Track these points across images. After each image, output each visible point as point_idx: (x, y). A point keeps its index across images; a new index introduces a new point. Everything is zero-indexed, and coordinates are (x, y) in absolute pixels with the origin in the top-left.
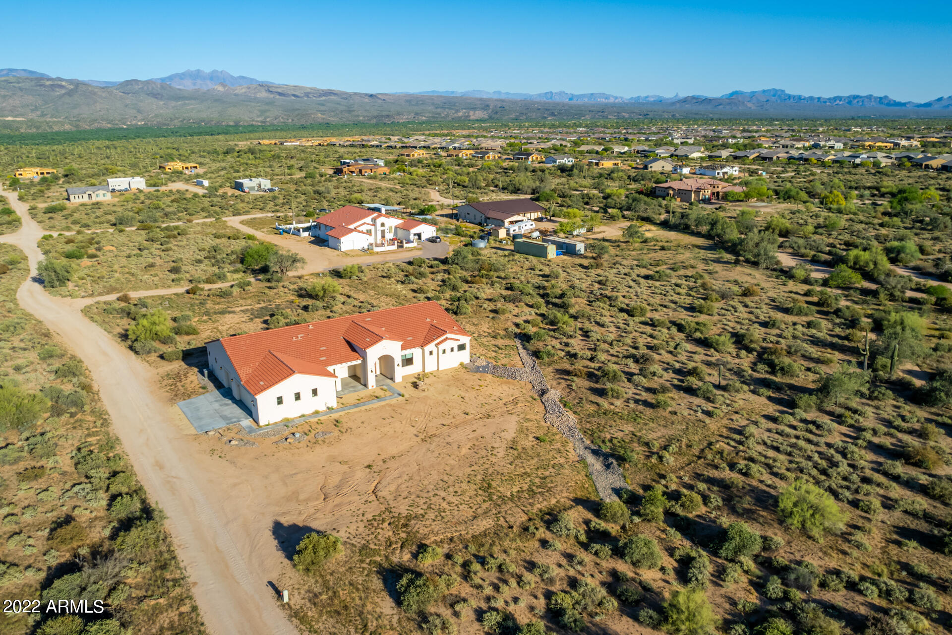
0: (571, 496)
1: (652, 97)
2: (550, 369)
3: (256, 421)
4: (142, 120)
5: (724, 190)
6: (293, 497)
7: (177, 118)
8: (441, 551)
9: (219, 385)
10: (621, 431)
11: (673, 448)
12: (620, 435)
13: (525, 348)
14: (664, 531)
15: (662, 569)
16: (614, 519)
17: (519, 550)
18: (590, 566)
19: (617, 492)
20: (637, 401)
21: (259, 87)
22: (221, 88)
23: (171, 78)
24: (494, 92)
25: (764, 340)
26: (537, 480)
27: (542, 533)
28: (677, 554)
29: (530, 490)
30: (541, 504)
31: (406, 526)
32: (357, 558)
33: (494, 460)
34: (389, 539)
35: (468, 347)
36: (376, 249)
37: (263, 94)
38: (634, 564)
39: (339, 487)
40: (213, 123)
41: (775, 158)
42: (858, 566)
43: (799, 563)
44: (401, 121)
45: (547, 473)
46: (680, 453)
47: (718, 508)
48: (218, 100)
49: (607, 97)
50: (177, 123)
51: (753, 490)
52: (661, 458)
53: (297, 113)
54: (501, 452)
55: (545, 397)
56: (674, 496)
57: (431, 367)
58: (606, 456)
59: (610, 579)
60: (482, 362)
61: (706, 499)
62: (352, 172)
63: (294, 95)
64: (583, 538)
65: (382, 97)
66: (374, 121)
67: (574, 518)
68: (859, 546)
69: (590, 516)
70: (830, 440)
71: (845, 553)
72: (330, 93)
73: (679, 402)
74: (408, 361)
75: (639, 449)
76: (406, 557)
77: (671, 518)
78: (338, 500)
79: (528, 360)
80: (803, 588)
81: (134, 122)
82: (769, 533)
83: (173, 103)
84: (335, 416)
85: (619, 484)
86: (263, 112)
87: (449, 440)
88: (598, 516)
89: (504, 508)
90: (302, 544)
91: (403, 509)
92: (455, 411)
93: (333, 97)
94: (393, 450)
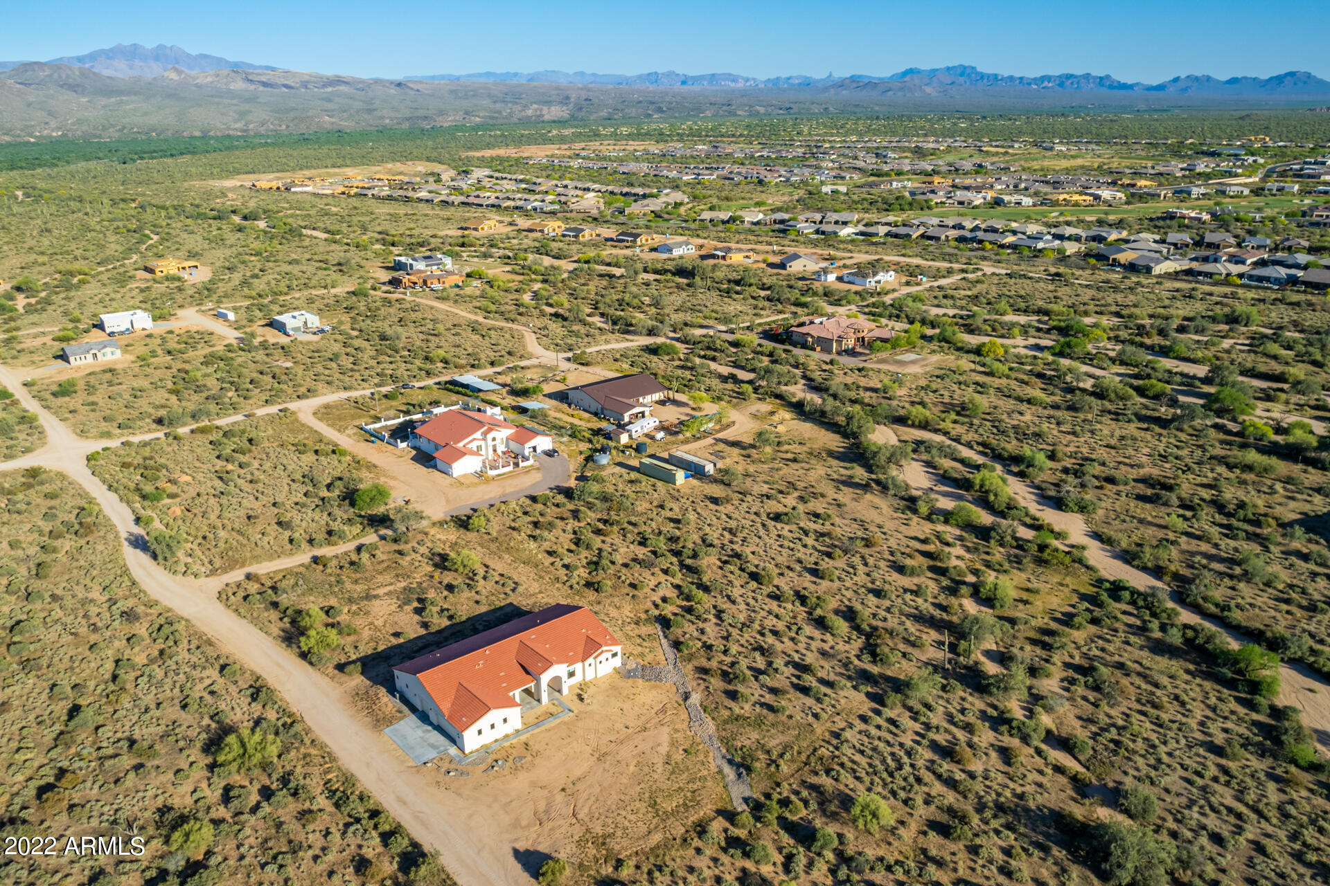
0: (714, 808)
1: (797, 78)
2: (690, 667)
3: (462, 749)
4: (58, 129)
5: (870, 335)
6: (516, 824)
7: (113, 126)
8: (632, 863)
9: (413, 709)
10: (749, 738)
11: (787, 756)
12: (747, 743)
13: (666, 637)
14: (777, 833)
15: (774, 864)
16: (743, 826)
17: (682, 858)
18: (728, 867)
19: (746, 800)
20: (762, 705)
21: (232, 75)
22: (173, 76)
23: (93, 57)
24: (576, 74)
25: (874, 615)
26: (689, 794)
27: (696, 842)
28: (785, 851)
29: (685, 804)
30: (693, 818)
31: (604, 844)
32: (578, 873)
33: (656, 776)
34: (595, 856)
35: (619, 654)
36: (492, 473)
37: (239, 85)
38: (757, 862)
39: (546, 812)
40: (169, 133)
41: (943, 237)
42: (896, 853)
43: (860, 854)
44: (446, 125)
45: (695, 787)
46: (792, 760)
47: (815, 811)
48: (173, 94)
49: (734, 79)
50: (113, 134)
51: (841, 793)
52: (778, 766)
53: (292, 115)
54: (660, 768)
55: (688, 702)
56: (785, 803)
57: (590, 675)
58: (739, 766)
59: (741, 874)
60: (632, 665)
61: (806, 803)
62: (415, 283)
63: (286, 86)
64: (723, 844)
65: (416, 87)
66: (406, 125)
67: (717, 826)
68: (900, 838)
69: (727, 825)
70: (902, 740)
71: (889, 844)
72: (338, 81)
73: (794, 704)
74: (571, 674)
75: (762, 756)
76: (610, 870)
77: (782, 821)
78: (550, 824)
79: (670, 653)
80: (860, 872)
81: (45, 133)
82: (845, 831)
83: (104, 101)
84: (523, 738)
85: (747, 794)
86: (242, 115)
87: (619, 758)
88: (733, 824)
89: (669, 822)
90: (544, 869)
91: (598, 829)
92: (619, 726)
93: (342, 88)
94: (578, 772)
